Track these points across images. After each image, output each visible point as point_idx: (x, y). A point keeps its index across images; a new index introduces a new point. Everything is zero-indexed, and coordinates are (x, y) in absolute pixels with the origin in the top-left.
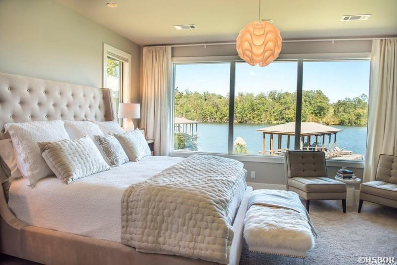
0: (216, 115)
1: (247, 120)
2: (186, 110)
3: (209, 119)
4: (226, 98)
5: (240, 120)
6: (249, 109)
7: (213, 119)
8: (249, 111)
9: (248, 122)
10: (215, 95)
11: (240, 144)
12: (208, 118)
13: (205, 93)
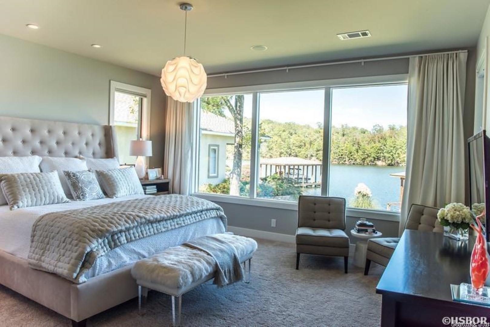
0: (356, 155)
1: (399, 162)
2: (317, 148)
3: (347, 160)
4: (372, 133)
5: (390, 162)
6: (403, 147)
7: (352, 159)
8: (403, 150)
9: (401, 165)
10: (357, 129)
11: (362, 192)
12: (345, 158)
13: (343, 126)
